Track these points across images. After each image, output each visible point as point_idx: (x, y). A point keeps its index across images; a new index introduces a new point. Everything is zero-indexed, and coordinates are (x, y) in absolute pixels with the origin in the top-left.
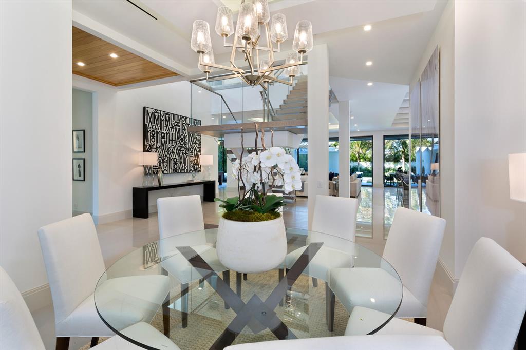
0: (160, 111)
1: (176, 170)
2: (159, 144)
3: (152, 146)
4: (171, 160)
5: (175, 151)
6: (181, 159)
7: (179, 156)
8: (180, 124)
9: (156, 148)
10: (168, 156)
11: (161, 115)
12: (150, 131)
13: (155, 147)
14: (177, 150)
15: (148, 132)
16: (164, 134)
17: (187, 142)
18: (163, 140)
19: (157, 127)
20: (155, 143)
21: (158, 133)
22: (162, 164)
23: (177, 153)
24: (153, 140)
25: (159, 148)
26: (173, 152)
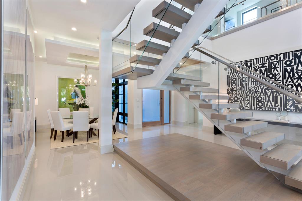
0: (241, 62)
1: (261, 108)
2: (240, 87)
3: (233, 89)
4: (254, 98)
5: (260, 90)
6: (269, 97)
7: (266, 94)
8: (267, 65)
9: (237, 90)
10: (250, 95)
11: (241, 64)
12: (231, 79)
13: (235, 89)
14: (262, 90)
15: (230, 80)
16: (246, 78)
17: (281, 79)
18: (244, 83)
19: (237, 75)
20: (236, 86)
21: (239, 79)
22: (243, 102)
23: (262, 92)
24: (234, 85)
25: (240, 90)
26: (256, 92)
